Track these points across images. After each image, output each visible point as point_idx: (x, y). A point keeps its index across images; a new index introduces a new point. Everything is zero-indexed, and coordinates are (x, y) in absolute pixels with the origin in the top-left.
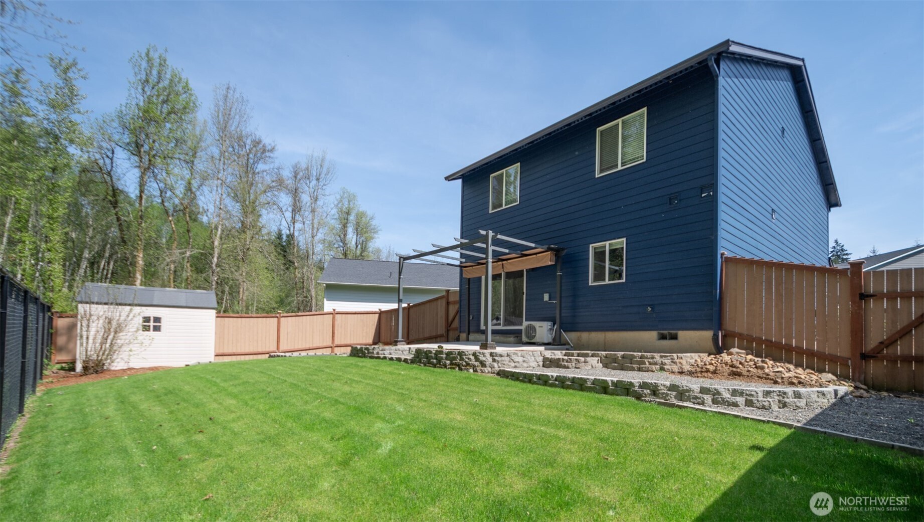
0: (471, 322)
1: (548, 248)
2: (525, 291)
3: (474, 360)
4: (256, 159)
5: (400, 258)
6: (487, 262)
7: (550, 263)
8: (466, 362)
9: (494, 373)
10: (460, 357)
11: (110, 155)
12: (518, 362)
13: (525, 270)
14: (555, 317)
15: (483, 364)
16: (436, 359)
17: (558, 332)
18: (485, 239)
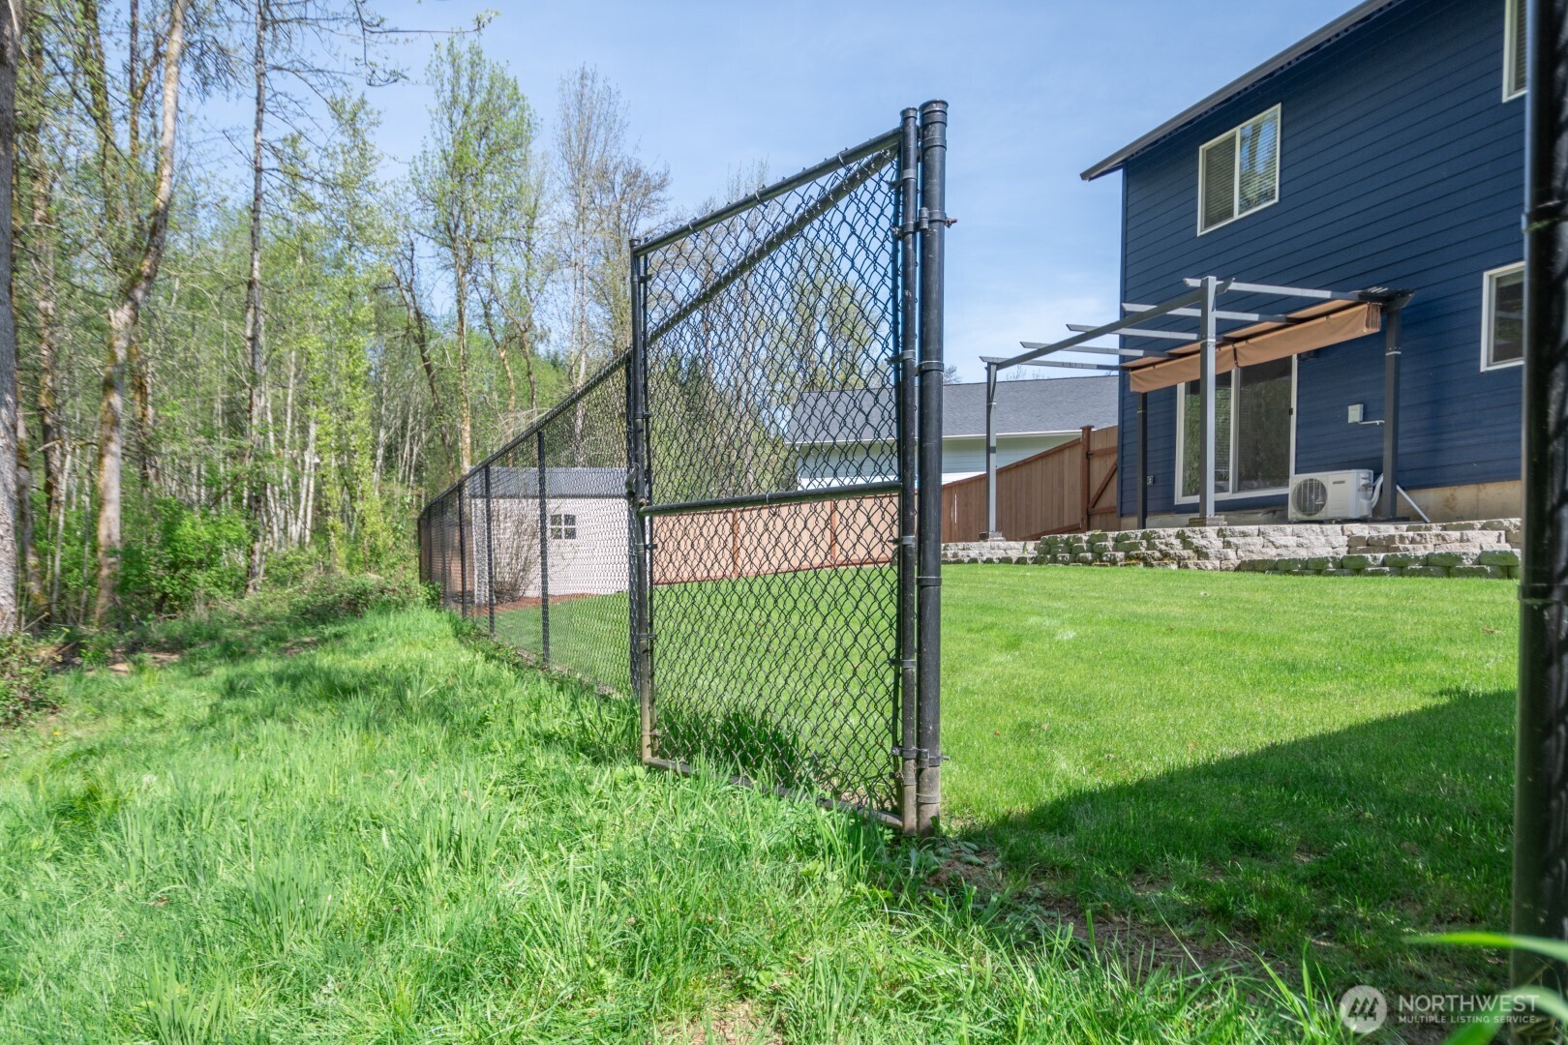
0: (1149, 490)
1: (1360, 296)
2: (1294, 405)
3: (1180, 547)
4: (633, 210)
5: (990, 364)
6: (1204, 346)
7: (1365, 331)
8: (1161, 551)
9: (1227, 569)
10: (1148, 542)
11: (408, 253)
12: (1286, 546)
13: (1295, 357)
14: (1381, 458)
15: (1201, 553)
16: (1092, 551)
17: (1388, 492)
18: (1198, 298)
